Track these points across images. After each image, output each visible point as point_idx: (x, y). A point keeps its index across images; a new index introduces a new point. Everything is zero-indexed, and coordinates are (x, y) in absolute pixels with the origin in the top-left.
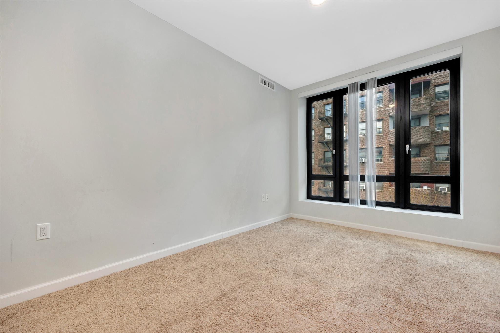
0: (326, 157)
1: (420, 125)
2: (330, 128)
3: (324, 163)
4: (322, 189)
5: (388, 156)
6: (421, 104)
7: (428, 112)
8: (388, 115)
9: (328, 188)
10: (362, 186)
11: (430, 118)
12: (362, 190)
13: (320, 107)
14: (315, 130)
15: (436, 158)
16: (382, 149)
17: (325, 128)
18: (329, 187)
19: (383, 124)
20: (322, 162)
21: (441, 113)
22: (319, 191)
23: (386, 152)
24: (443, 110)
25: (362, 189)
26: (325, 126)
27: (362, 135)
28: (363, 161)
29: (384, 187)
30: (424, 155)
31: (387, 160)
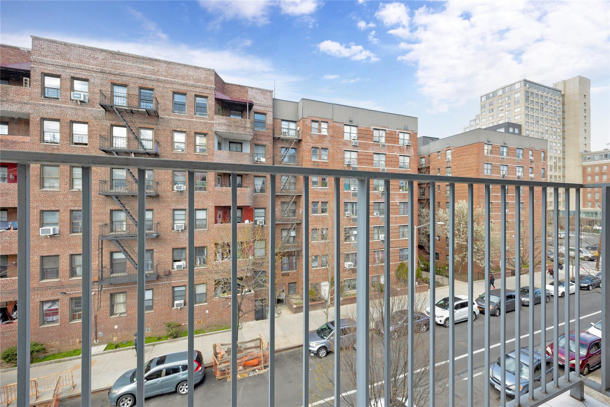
0: (114, 178)
1: (242, 151)
2: (126, 128)
3: (112, 188)
4: (106, 236)
5: (213, 183)
6: (246, 127)
7: (250, 138)
8: (214, 130)
9: (120, 233)
10: (180, 225)
11: (251, 145)
12: (180, 232)
13: (102, 85)
14: (89, 124)
15: (255, 190)
16: (206, 173)
17: (112, 126)
18: (121, 231)
19: (208, 140)
20: (107, 187)
21: (260, 142)
22: (100, 242)
23: (212, 178)
24: (261, 140)
25: (180, 229)
26: (114, 123)
27: (179, 151)
28: (181, 189)
29: (208, 225)
30: (245, 185)
31: (212, 189)
